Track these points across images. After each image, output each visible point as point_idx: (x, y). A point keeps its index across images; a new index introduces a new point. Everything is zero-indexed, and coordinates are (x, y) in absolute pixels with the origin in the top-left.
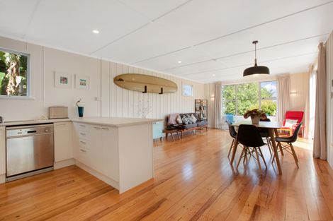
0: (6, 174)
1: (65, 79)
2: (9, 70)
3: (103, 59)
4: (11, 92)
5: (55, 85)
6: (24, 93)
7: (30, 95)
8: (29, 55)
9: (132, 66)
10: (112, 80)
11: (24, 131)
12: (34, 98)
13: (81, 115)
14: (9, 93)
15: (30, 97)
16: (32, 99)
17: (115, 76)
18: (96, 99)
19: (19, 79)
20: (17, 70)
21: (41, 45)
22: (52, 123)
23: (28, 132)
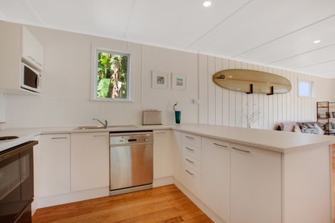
0: (110, 187)
1: (162, 78)
2: (113, 76)
3: (201, 53)
4: (115, 96)
5: (151, 87)
6: (124, 96)
7: (129, 98)
8: (129, 55)
9: (234, 59)
10: (211, 78)
11: (125, 139)
12: (133, 101)
13: (178, 121)
14: (113, 97)
15: (130, 99)
16: (131, 102)
17: (213, 73)
18: (193, 101)
19: (120, 84)
20: (118, 76)
21: (140, 42)
22: (151, 131)
23: (129, 140)
